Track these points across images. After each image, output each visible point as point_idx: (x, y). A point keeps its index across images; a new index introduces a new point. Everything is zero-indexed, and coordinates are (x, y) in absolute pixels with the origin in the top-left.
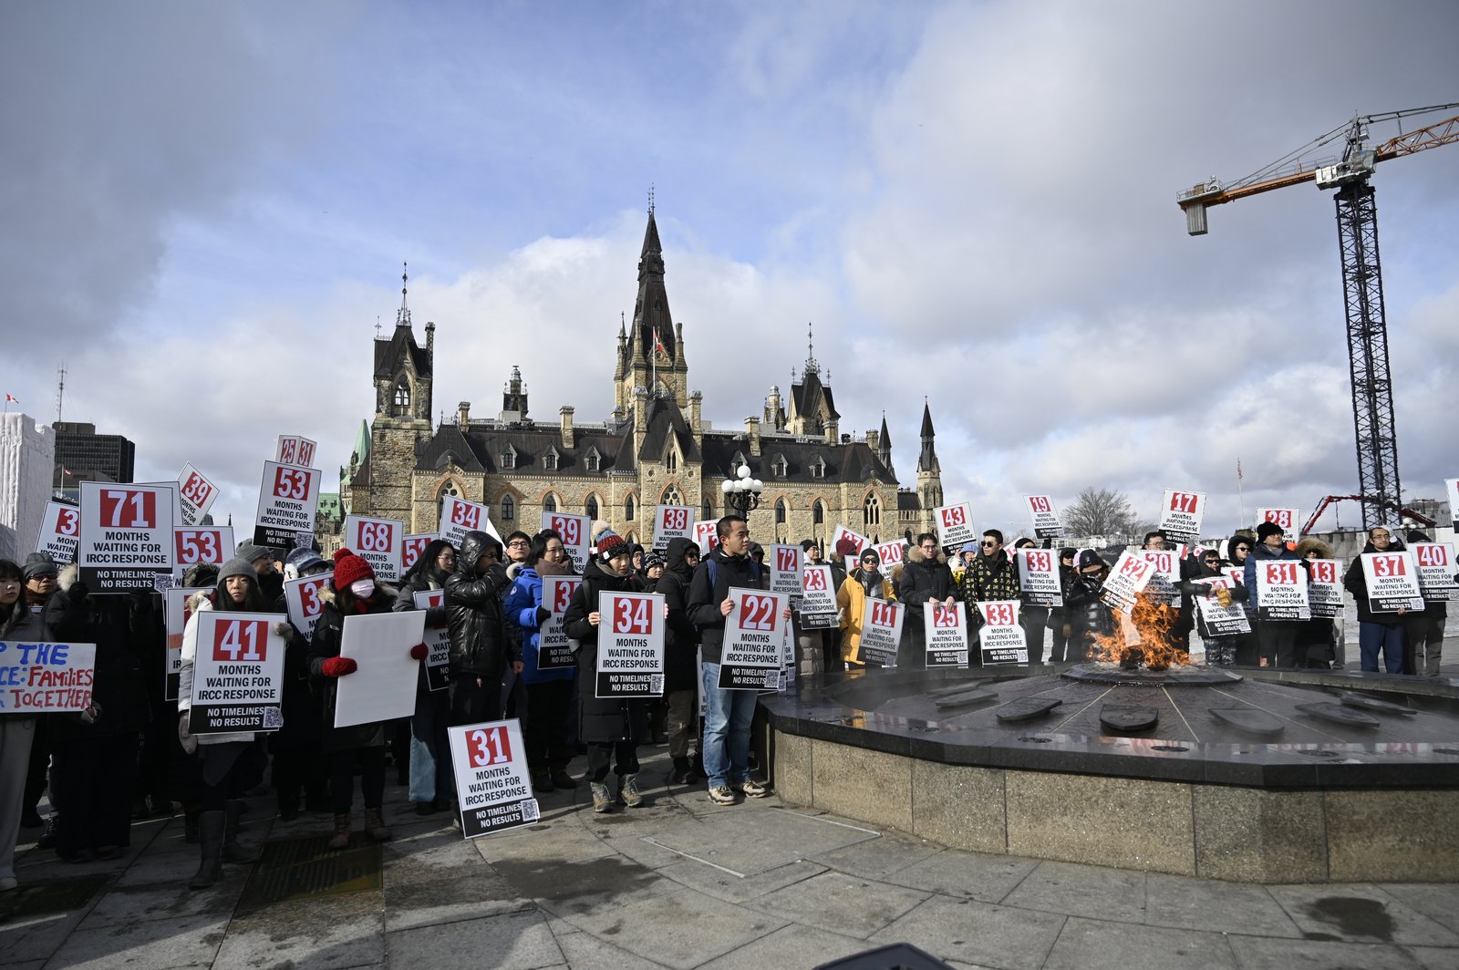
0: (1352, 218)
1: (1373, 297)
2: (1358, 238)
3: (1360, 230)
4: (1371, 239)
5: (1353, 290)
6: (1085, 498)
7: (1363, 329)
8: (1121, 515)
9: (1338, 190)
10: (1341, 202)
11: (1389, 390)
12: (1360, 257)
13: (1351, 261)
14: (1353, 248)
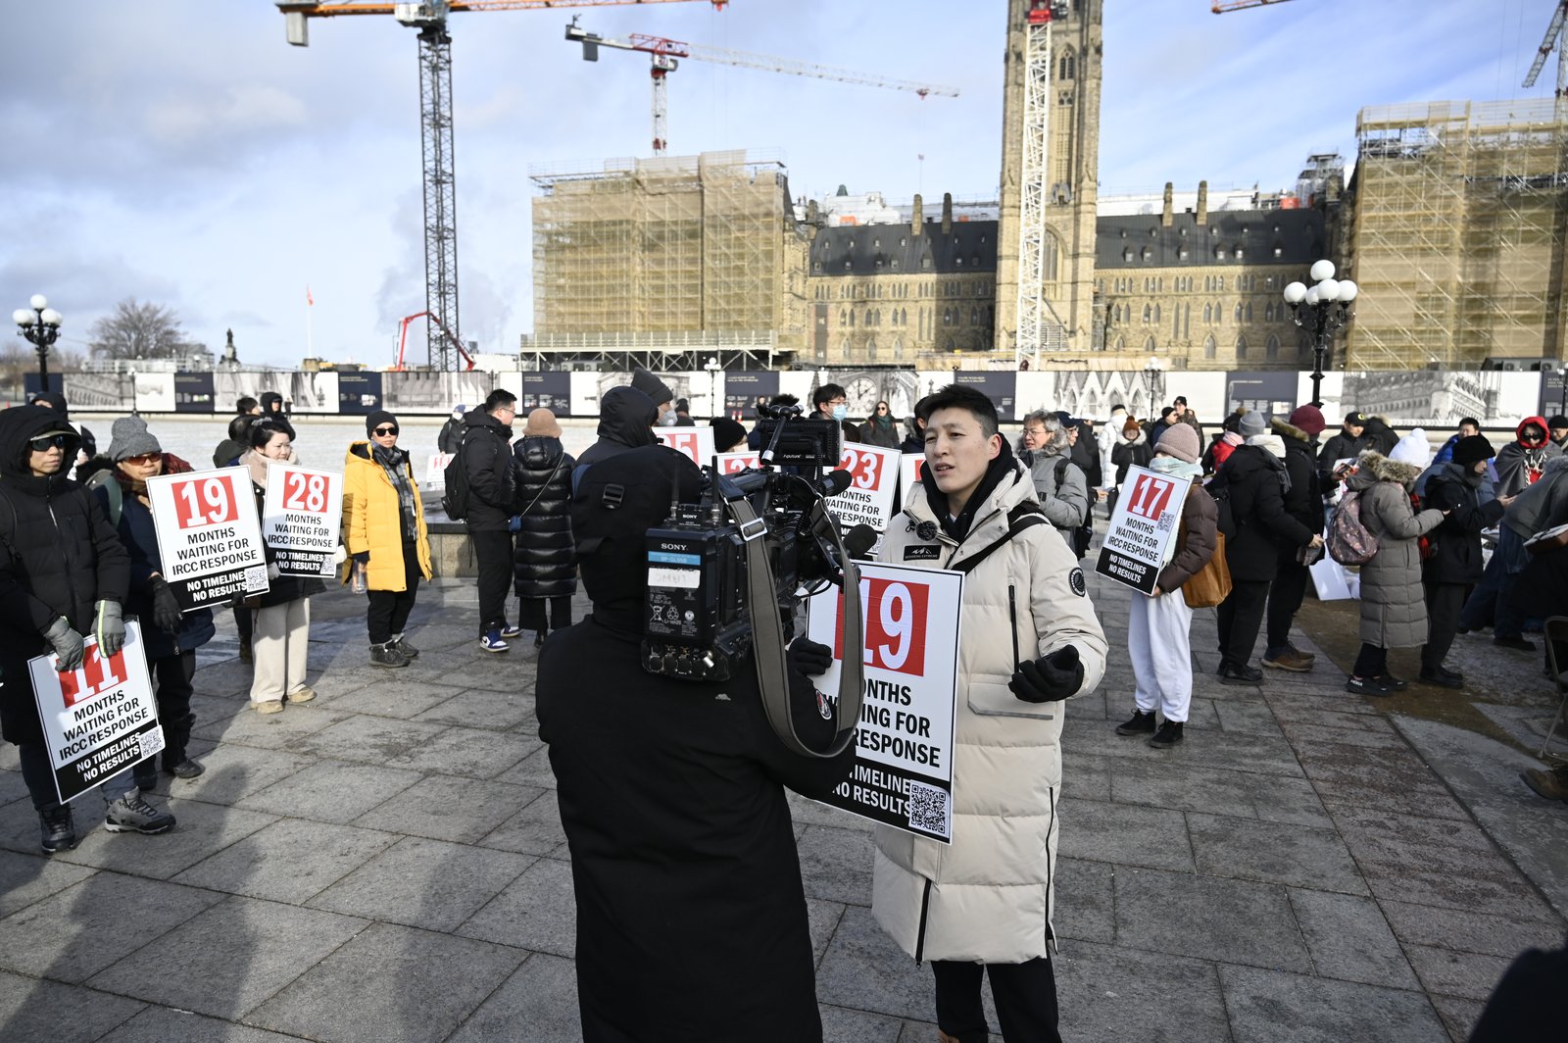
0: (431, 62)
1: (446, 146)
2: (436, 85)
3: (438, 77)
4: (446, 89)
5: (430, 133)
6: (124, 309)
7: (436, 176)
8: (171, 333)
9: (420, 30)
10: (424, 44)
11: (455, 238)
12: (436, 104)
13: (429, 108)
14: (431, 93)
